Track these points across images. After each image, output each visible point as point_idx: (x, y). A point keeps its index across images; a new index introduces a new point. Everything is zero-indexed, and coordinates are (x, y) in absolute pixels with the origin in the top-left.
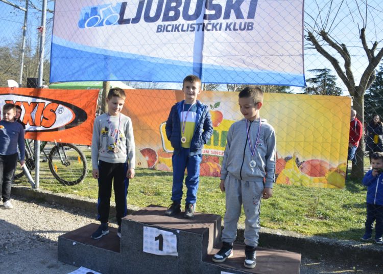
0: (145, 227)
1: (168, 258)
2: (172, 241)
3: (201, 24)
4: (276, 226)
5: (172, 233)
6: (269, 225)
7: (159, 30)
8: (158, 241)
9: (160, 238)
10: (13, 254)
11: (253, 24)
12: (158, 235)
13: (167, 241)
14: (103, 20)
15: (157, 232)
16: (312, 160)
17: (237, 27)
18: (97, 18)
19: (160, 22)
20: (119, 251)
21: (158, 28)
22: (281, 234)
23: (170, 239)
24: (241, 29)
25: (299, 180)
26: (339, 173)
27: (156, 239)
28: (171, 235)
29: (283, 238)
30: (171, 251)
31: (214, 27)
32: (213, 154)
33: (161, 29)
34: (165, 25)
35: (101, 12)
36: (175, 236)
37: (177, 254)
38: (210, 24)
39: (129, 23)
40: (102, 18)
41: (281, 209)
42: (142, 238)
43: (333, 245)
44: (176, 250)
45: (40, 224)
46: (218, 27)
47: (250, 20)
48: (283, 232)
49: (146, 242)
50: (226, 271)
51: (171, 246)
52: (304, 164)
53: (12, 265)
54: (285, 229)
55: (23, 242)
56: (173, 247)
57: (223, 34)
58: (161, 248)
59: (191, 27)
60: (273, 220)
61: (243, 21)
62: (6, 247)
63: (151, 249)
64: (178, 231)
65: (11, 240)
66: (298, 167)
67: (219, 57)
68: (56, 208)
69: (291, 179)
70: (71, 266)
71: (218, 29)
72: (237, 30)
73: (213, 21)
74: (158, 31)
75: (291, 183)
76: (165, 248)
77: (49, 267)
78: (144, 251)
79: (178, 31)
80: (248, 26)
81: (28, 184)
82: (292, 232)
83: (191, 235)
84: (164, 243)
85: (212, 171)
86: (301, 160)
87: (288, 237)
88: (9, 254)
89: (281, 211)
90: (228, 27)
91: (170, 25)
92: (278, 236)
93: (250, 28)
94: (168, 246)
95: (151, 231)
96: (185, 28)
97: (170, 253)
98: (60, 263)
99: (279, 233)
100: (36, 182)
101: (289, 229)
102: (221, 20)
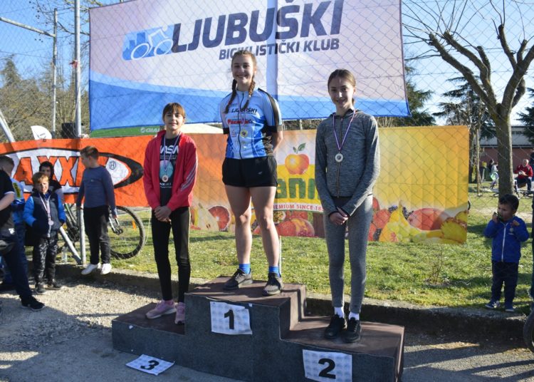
0: (211, 303)
1: (240, 337)
2: (244, 317)
3: (273, 45)
4: (384, 296)
5: (243, 308)
6: (375, 295)
7: (223, 56)
8: (228, 318)
9: (230, 314)
10: (61, 343)
11: (338, 41)
12: (228, 311)
13: (238, 317)
14: (153, 49)
15: (226, 307)
16: (423, 209)
17: (319, 46)
18: (146, 46)
19: (222, 46)
20: (183, 333)
21: (221, 54)
22: (389, 305)
23: (241, 314)
24: (323, 49)
25: (408, 235)
26: (459, 223)
27: (226, 315)
28: (243, 310)
29: (392, 310)
30: (243, 328)
31: (290, 47)
32: (299, 209)
33: (224, 54)
34: (229, 50)
35: (149, 38)
36: (247, 310)
37: (251, 333)
38: (285, 44)
39: (185, 50)
40: (152, 46)
41: (395, 274)
42: (210, 316)
43: (455, 317)
44: (249, 328)
45: (90, 308)
46: (295, 47)
47: (335, 36)
48: (392, 303)
49: (214, 320)
50: (308, 349)
51: (243, 322)
52: (413, 215)
53: (60, 355)
54: (395, 298)
55: (71, 329)
56: (245, 324)
57: (301, 56)
58: (232, 326)
59: (261, 50)
60: (382, 288)
61: (325, 38)
62: (52, 336)
63: (221, 327)
64: (251, 305)
65: (56, 328)
66: (406, 219)
67: (298, 85)
68: (109, 287)
69: (398, 235)
70: (129, 355)
71: (295, 51)
72: (319, 50)
73: (287, 41)
74: (221, 58)
75: (398, 239)
76: (236, 326)
77: (103, 356)
78: (213, 331)
80: (333, 44)
81: (73, 259)
82: (404, 302)
83: (266, 308)
84: (235, 319)
85: (298, 230)
86: (409, 210)
87: (398, 308)
88: (56, 344)
89: (394, 277)
90: (307, 46)
91: (235, 49)
92: (386, 308)
93: (335, 46)
94: (240, 323)
95: (220, 306)
96: (254, 52)
97: (243, 332)
98: (115, 352)
99: (387, 304)
100: (82, 256)
101: (401, 299)
102: (298, 38)
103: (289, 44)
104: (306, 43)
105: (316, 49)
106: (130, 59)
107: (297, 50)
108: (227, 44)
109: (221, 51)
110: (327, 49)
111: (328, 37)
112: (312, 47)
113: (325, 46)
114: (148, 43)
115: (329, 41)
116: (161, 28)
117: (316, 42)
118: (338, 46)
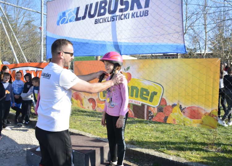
3: (118, 16)
14: (68, 19)
16: (191, 107)
17: (138, 15)
18: (65, 19)
21: (95, 21)
22: (172, 159)
24: (141, 16)
25: (182, 121)
26: (212, 116)
31: (125, 16)
33: (97, 21)
34: (99, 19)
35: (67, 14)
38: (123, 15)
39: (80, 20)
46: (127, 16)
48: (175, 158)
52: (185, 110)
54: (179, 155)
59: (113, 19)
62: (8, 155)
64: (74, 151)
66: (182, 111)
69: (177, 120)
71: (127, 18)
72: (138, 17)
74: (95, 23)
75: (177, 122)
79: (106, 22)
80: (145, 13)
86: (183, 107)
90: (133, 15)
91: (101, 19)
92: (170, 160)
93: (146, 14)
96: (109, 20)
101: (182, 156)
102: (129, 11)
103: (125, 14)
104: (132, 13)
105: (137, 17)
106: (59, 25)
107: (128, 18)
108: (98, 16)
109: (96, 20)
110: (142, 16)
111: (143, 9)
112: (135, 15)
113: (142, 15)
114: (66, 17)
115: (143, 11)
116: (72, 9)
117: (137, 13)
118: (148, 14)
